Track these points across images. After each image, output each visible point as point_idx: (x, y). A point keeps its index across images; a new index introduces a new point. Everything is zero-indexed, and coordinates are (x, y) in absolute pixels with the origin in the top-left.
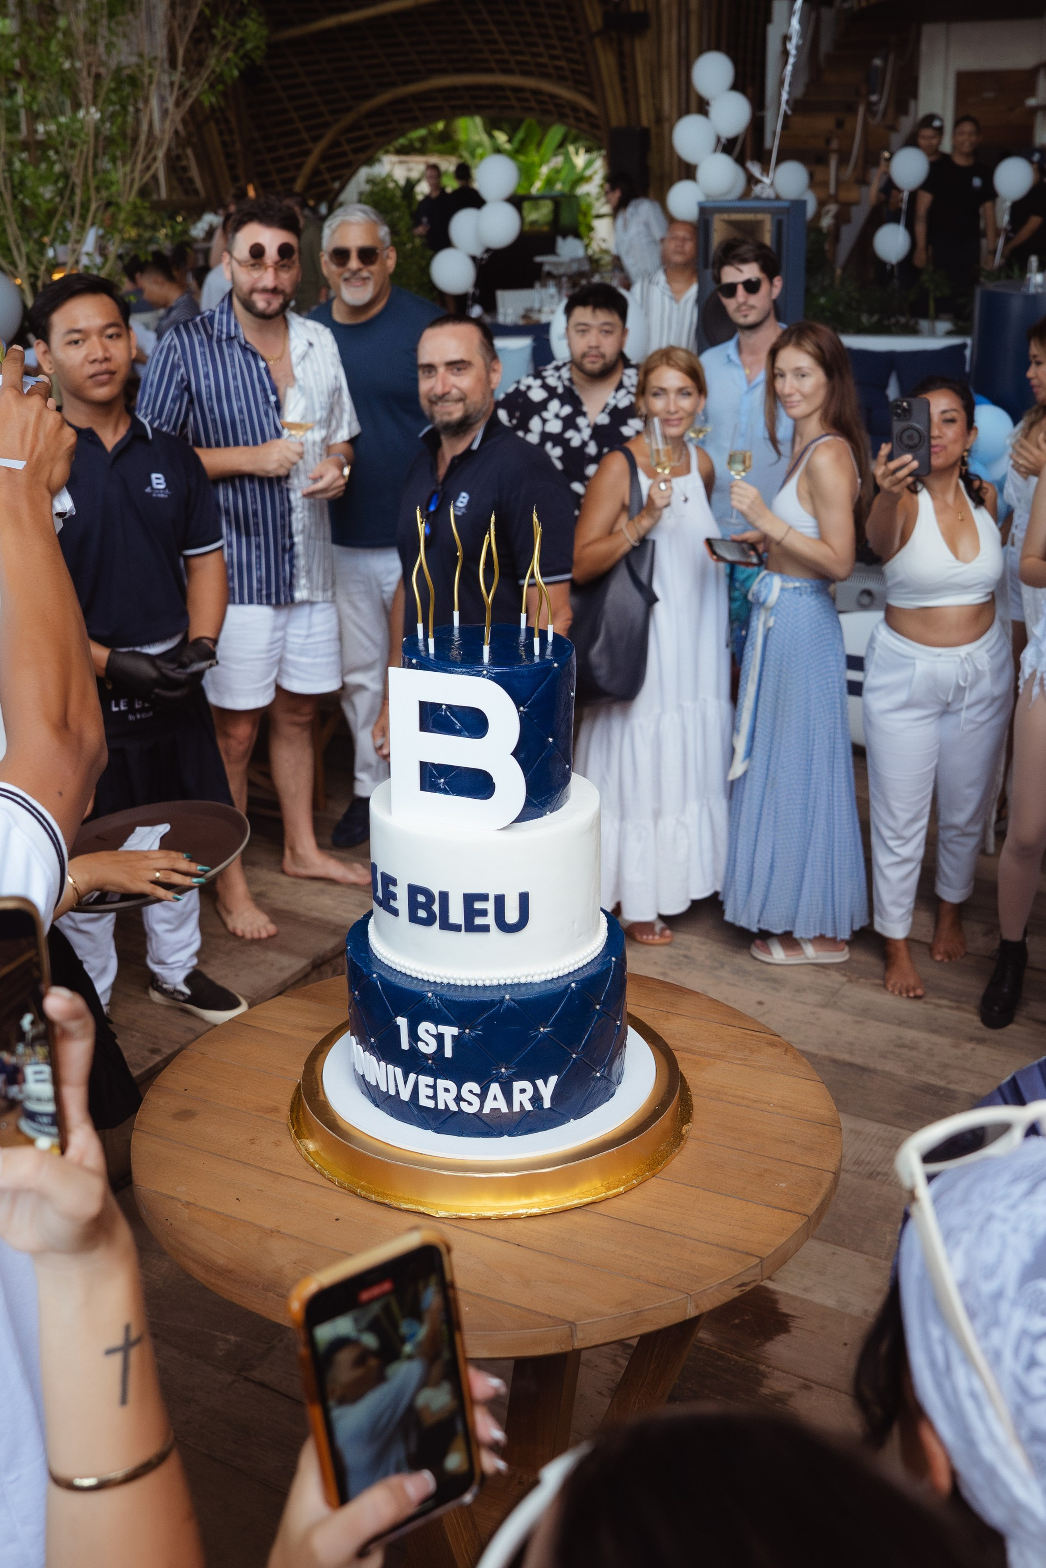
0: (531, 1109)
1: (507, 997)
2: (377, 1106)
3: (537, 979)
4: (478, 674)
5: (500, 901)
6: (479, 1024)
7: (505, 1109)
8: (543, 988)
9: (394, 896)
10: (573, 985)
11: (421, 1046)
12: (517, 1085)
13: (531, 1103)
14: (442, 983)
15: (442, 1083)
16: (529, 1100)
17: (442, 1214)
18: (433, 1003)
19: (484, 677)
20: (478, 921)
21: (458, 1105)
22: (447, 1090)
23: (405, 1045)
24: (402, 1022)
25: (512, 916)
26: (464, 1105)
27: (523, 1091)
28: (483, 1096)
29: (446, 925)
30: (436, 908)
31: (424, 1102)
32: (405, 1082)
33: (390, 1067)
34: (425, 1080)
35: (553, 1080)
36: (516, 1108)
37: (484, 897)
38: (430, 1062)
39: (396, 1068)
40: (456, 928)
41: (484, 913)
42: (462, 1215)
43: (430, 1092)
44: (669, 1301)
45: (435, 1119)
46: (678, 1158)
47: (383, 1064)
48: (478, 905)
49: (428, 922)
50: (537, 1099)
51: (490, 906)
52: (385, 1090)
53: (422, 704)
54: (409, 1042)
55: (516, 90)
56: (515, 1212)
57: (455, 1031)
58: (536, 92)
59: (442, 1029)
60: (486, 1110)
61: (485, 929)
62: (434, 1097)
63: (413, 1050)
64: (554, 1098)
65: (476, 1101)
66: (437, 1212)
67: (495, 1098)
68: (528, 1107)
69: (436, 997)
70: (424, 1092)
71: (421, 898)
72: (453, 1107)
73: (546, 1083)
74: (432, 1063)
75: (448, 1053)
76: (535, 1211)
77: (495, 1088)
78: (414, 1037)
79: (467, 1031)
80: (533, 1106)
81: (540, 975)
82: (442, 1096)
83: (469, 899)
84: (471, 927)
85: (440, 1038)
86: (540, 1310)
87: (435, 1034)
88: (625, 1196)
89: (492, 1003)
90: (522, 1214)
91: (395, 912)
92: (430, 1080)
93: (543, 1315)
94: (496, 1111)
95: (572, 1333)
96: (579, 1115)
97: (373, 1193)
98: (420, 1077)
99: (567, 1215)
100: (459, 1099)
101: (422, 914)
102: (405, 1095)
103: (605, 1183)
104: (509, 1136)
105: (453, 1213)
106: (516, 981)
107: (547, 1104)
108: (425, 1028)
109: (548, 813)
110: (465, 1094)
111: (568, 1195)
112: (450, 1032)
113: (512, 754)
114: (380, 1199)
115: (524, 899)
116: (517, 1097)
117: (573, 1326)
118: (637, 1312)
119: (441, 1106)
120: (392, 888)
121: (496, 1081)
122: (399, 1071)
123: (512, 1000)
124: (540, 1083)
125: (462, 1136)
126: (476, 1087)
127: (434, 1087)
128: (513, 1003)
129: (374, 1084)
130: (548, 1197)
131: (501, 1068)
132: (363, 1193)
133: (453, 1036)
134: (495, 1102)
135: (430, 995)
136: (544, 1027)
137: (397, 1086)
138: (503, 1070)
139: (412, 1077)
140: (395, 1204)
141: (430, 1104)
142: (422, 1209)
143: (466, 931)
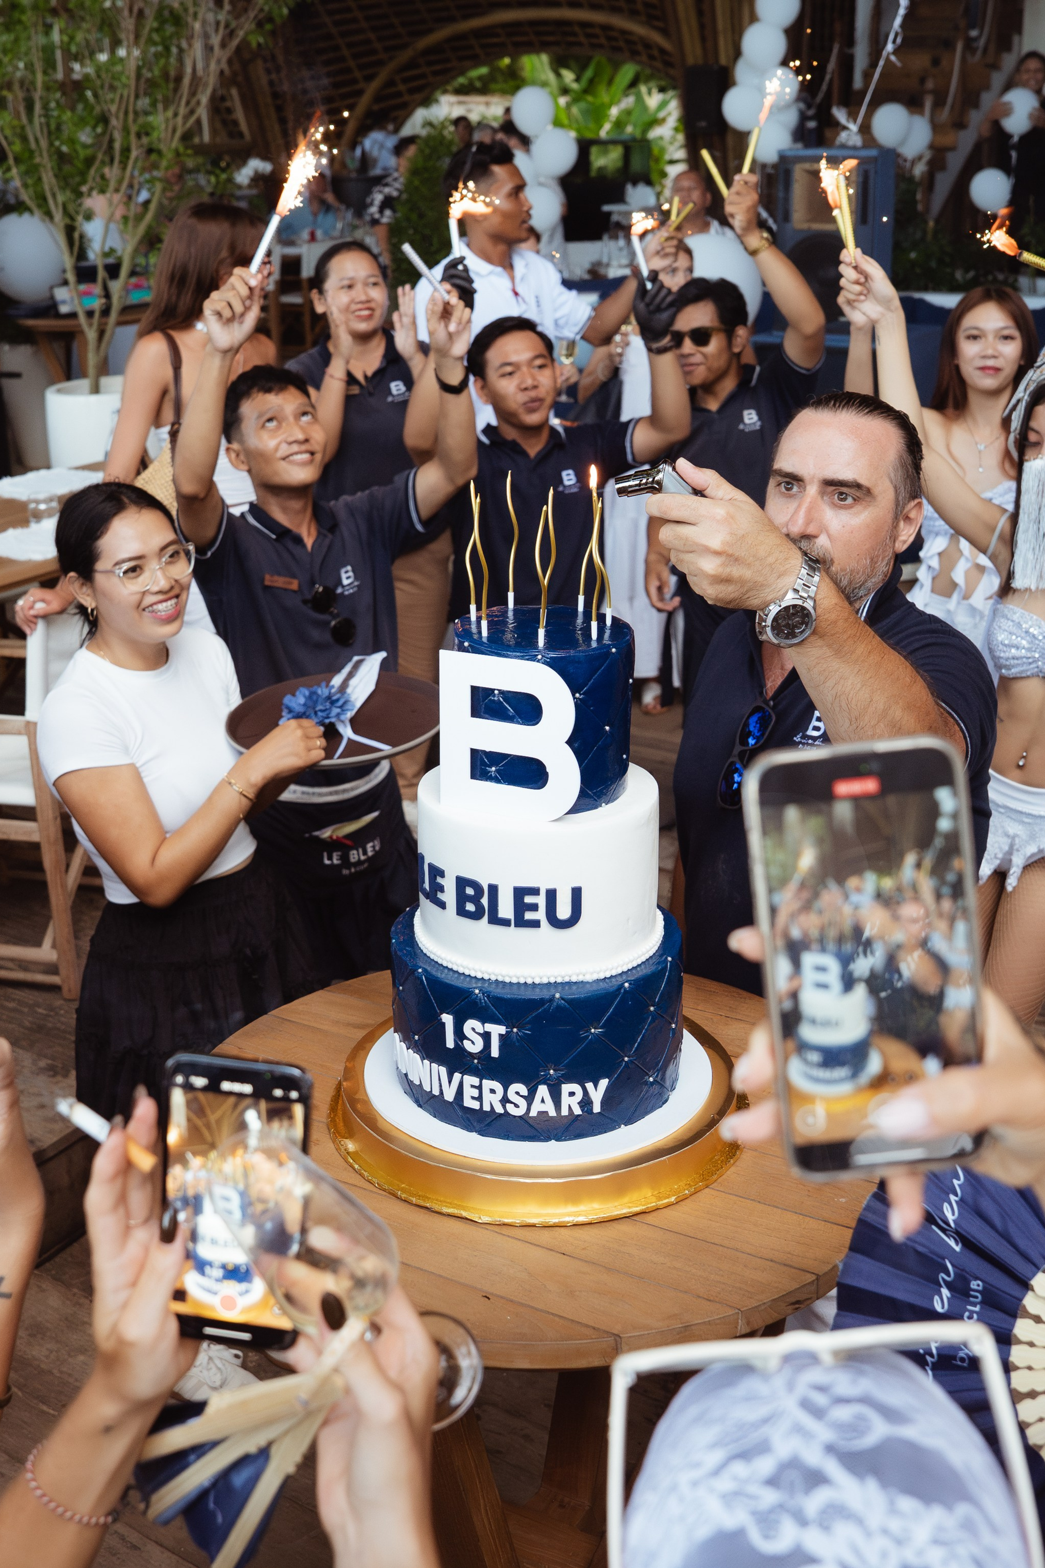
0: (580, 1113)
1: (557, 995)
2: (420, 1106)
3: (589, 978)
4: (533, 658)
5: (551, 895)
6: (527, 1023)
7: (552, 1113)
8: (595, 987)
9: (441, 889)
10: (627, 985)
11: (467, 1044)
12: (566, 1088)
13: (581, 1107)
14: (490, 979)
15: (488, 1084)
16: (578, 1103)
17: (485, 1219)
18: (480, 1000)
19: (538, 661)
20: (529, 916)
21: (504, 1107)
22: (493, 1091)
23: (450, 1043)
24: (448, 1019)
25: (564, 911)
26: (510, 1108)
27: (572, 1094)
28: (530, 1099)
29: (495, 920)
30: (485, 901)
31: (469, 1103)
32: (450, 1082)
33: (434, 1066)
34: (470, 1080)
35: (604, 1083)
36: (565, 1112)
37: (535, 891)
38: (476, 1061)
39: (440, 1067)
40: (506, 923)
41: (534, 907)
42: (506, 1221)
43: (476, 1093)
44: (719, 1316)
45: (480, 1121)
46: (733, 1169)
47: (426, 1062)
48: (528, 899)
49: (476, 916)
50: (586, 1103)
51: (541, 900)
52: (428, 1090)
53: (475, 690)
54: (455, 1041)
55: (584, 25)
56: (561, 1220)
57: (502, 1030)
58: (606, 28)
59: (489, 1027)
60: (533, 1113)
61: (536, 924)
62: (480, 1099)
63: (459, 1048)
64: (604, 1102)
65: (523, 1104)
66: (480, 1218)
67: (543, 1101)
68: (577, 1111)
69: (483, 994)
70: (469, 1093)
71: (470, 891)
72: (499, 1109)
73: (596, 1086)
74: (478, 1063)
75: (495, 1053)
76: (582, 1219)
77: (543, 1091)
78: (460, 1035)
79: (515, 1030)
80: (582, 1111)
81: (592, 973)
82: (487, 1097)
83: (520, 893)
84: (521, 922)
85: (486, 1036)
86: (584, 1321)
87: (482, 1032)
88: (677, 1206)
89: (542, 1002)
90: (569, 1222)
91: (442, 905)
92: (475, 1081)
93: (587, 1326)
94: (541, 1113)
95: (617, 1345)
96: (629, 1121)
97: (414, 1195)
98: (465, 1077)
99: (614, 1224)
100: (505, 1100)
101: (470, 907)
102: (450, 1095)
103: (656, 1192)
104: (556, 1140)
105: (497, 1219)
106: (567, 979)
107: (597, 1108)
108: (471, 1026)
109: (603, 804)
110: (511, 1095)
111: (616, 1204)
112: (497, 1030)
113: (566, 742)
114: (422, 1203)
115: (577, 893)
116: (566, 1100)
117: (618, 1338)
118: (686, 1326)
119: (487, 1108)
120: (439, 880)
121: (544, 1083)
122: (443, 1070)
123: (563, 999)
124: (590, 1086)
125: (508, 1139)
126: (523, 1089)
127: (480, 1088)
128: (563, 1002)
129: (418, 1083)
130: (596, 1205)
131: (549, 1070)
132: (404, 1196)
133: (501, 1036)
134: (543, 1104)
135: (477, 991)
136: (595, 1028)
137: (441, 1086)
138: (552, 1072)
139: (457, 1076)
140: (436, 1207)
141: (475, 1105)
142: (464, 1214)
143: (516, 926)
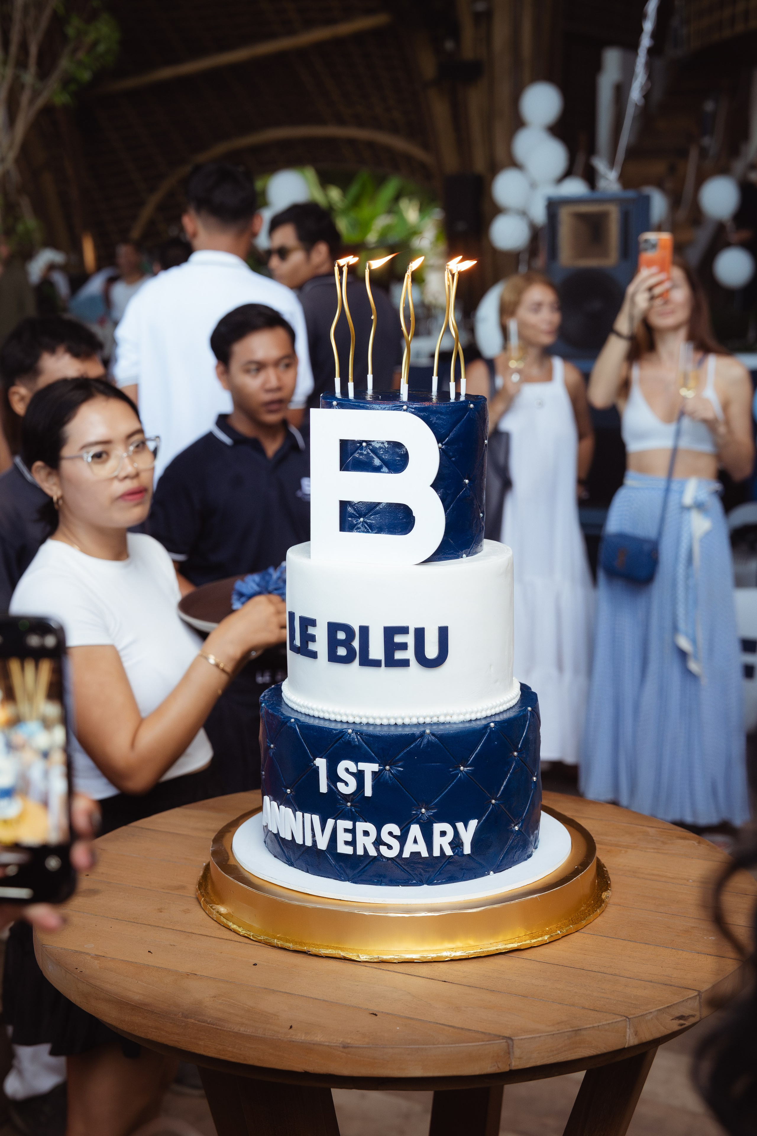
0: (452, 854)
1: (428, 731)
2: (291, 864)
3: (456, 719)
4: (399, 408)
5: (420, 633)
6: (400, 760)
7: (425, 854)
8: (461, 726)
9: (313, 638)
10: (492, 725)
11: (341, 787)
12: (438, 827)
13: (452, 848)
14: (361, 723)
15: (361, 826)
16: (449, 843)
17: (363, 958)
18: (353, 739)
19: (404, 410)
20: (399, 655)
21: (378, 850)
22: (366, 833)
23: (323, 788)
24: (321, 763)
25: (431, 651)
26: (383, 849)
27: (443, 834)
28: (402, 839)
29: (366, 662)
30: (356, 644)
31: (343, 849)
32: (323, 830)
33: (307, 816)
34: (344, 824)
35: (473, 824)
36: (436, 853)
37: (404, 630)
38: (349, 804)
39: (313, 816)
40: (376, 664)
41: (404, 646)
42: (385, 957)
43: (349, 837)
44: (608, 1022)
45: (353, 867)
46: (599, 919)
47: (299, 814)
48: (398, 639)
49: (347, 660)
50: (456, 843)
51: (410, 639)
52: (301, 843)
53: (344, 444)
54: (328, 785)
56: (439, 955)
57: (375, 767)
59: (362, 766)
60: (406, 854)
61: (405, 663)
62: (353, 843)
63: (333, 791)
64: (474, 843)
65: (395, 844)
66: (358, 956)
67: (415, 841)
68: (449, 852)
69: (356, 733)
70: (343, 837)
71: (341, 635)
72: (372, 852)
73: (466, 826)
74: (351, 806)
75: (368, 792)
76: (458, 954)
77: (415, 830)
78: (333, 778)
79: (388, 768)
80: (453, 852)
81: (459, 715)
82: (361, 839)
83: (390, 632)
84: (391, 662)
85: (359, 776)
86: (474, 1028)
87: (355, 771)
88: (550, 945)
89: (412, 738)
90: (447, 957)
91: (313, 655)
92: (349, 824)
93: (477, 1032)
94: (415, 855)
95: (508, 1048)
96: (498, 869)
97: (290, 942)
98: (339, 821)
99: (491, 959)
100: (378, 842)
101: (342, 651)
102: (323, 844)
103: (529, 932)
104: (428, 885)
105: (375, 956)
106: (435, 720)
107: (467, 850)
108: (344, 766)
109: (464, 555)
110: (385, 837)
111: (492, 941)
112: (369, 768)
113: (432, 486)
114: (298, 948)
115: (443, 633)
116: (438, 841)
117: (510, 1042)
118: (576, 1030)
119: (360, 852)
120: (311, 630)
121: (417, 822)
122: (316, 818)
123: (433, 735)
124: (460, 825)
125: (381, 885)
126: (395, 829)
127: (353, 831)
128: (433, 738)
129: (289, 838)
130: (471, 942)
131: (421, 809)
132: (279, 943)
133: (374, 773)
134: (415, 845)
135: (350, 731)
136: (464, 767)
137: (314, 836)
138: (423, 810)
139: (330, 822)
140: (314, 950)
141: (348, 850)
142: (343, 954)
143: (386, 666)
